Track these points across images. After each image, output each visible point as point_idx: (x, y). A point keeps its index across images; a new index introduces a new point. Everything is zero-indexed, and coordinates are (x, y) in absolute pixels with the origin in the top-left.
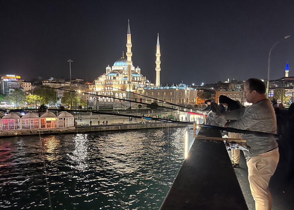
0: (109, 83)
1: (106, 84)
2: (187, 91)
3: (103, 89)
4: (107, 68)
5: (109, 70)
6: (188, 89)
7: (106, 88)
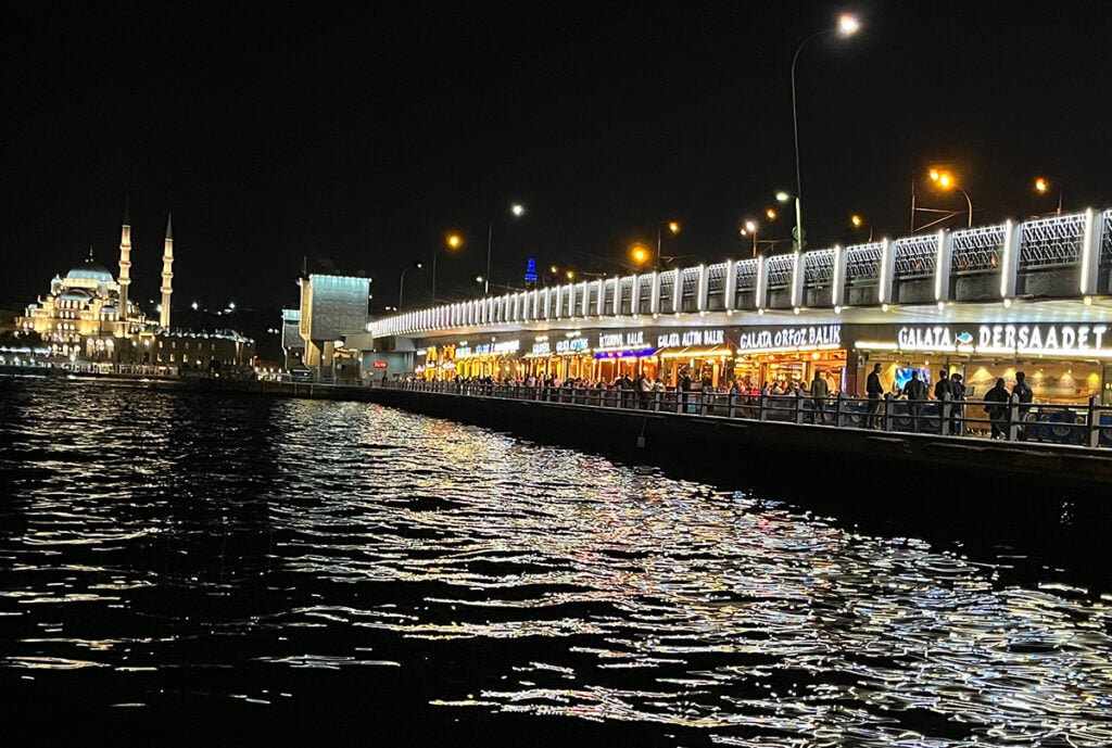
0: (67, 316)
1: (57, 317)
2: (240, 343)
3: (50, 326)
4: (54, 282)
5: (58, 286)
6: (240, 340)
7: (59, 327)
